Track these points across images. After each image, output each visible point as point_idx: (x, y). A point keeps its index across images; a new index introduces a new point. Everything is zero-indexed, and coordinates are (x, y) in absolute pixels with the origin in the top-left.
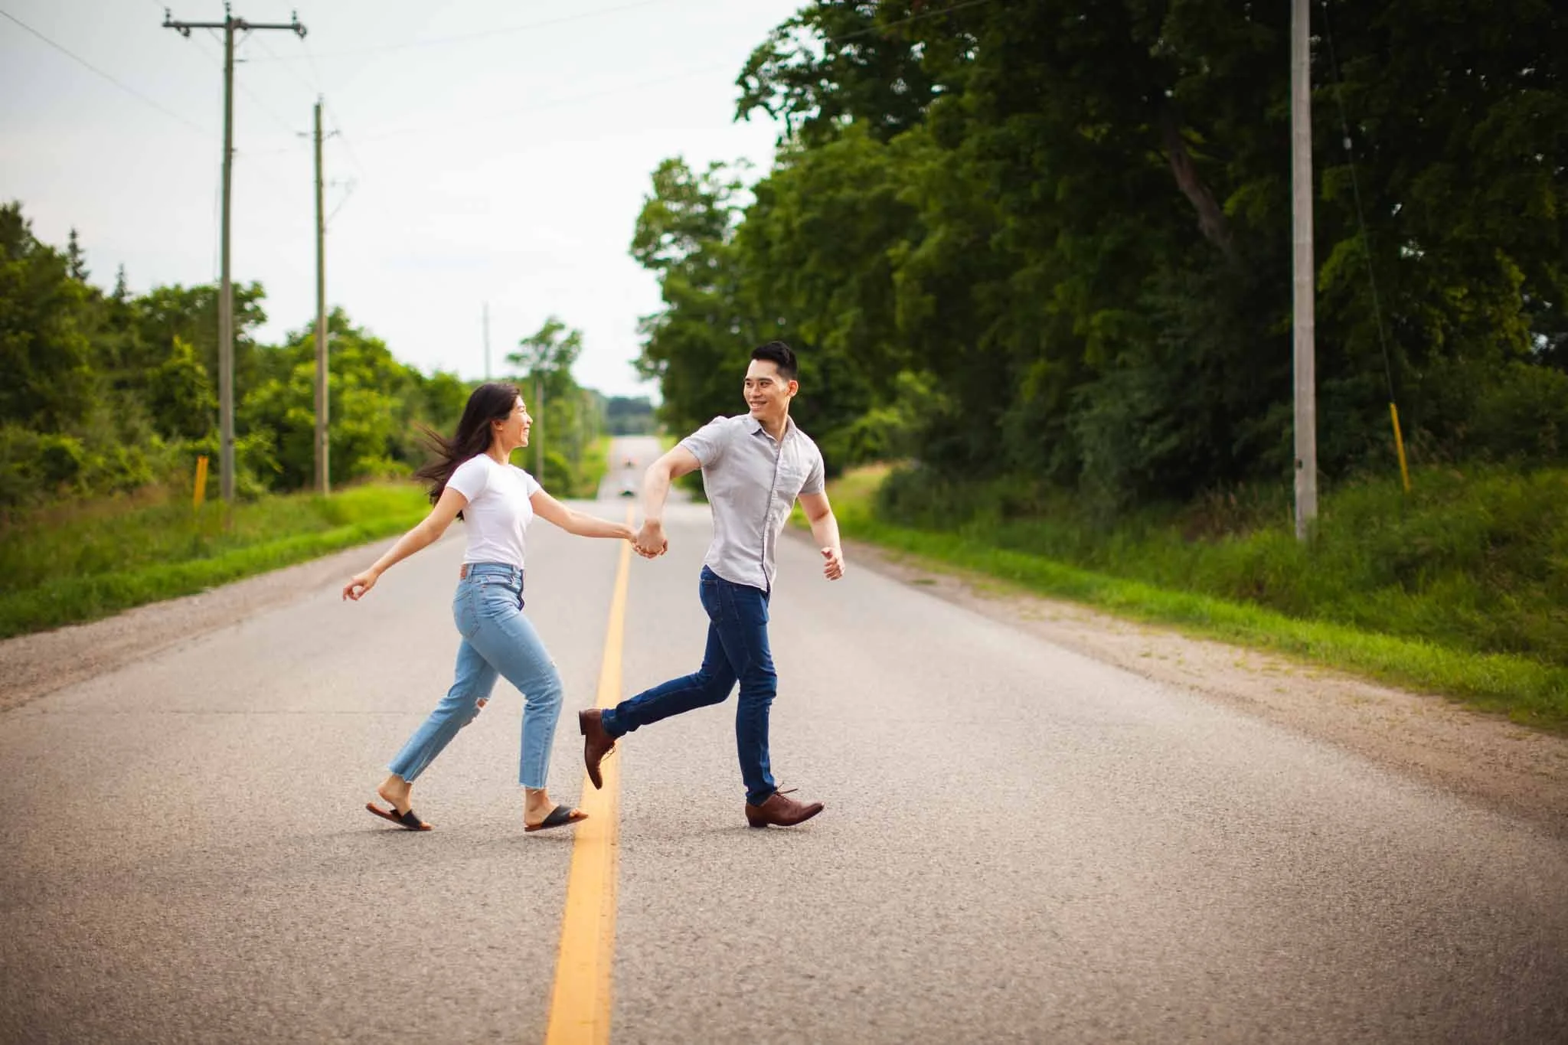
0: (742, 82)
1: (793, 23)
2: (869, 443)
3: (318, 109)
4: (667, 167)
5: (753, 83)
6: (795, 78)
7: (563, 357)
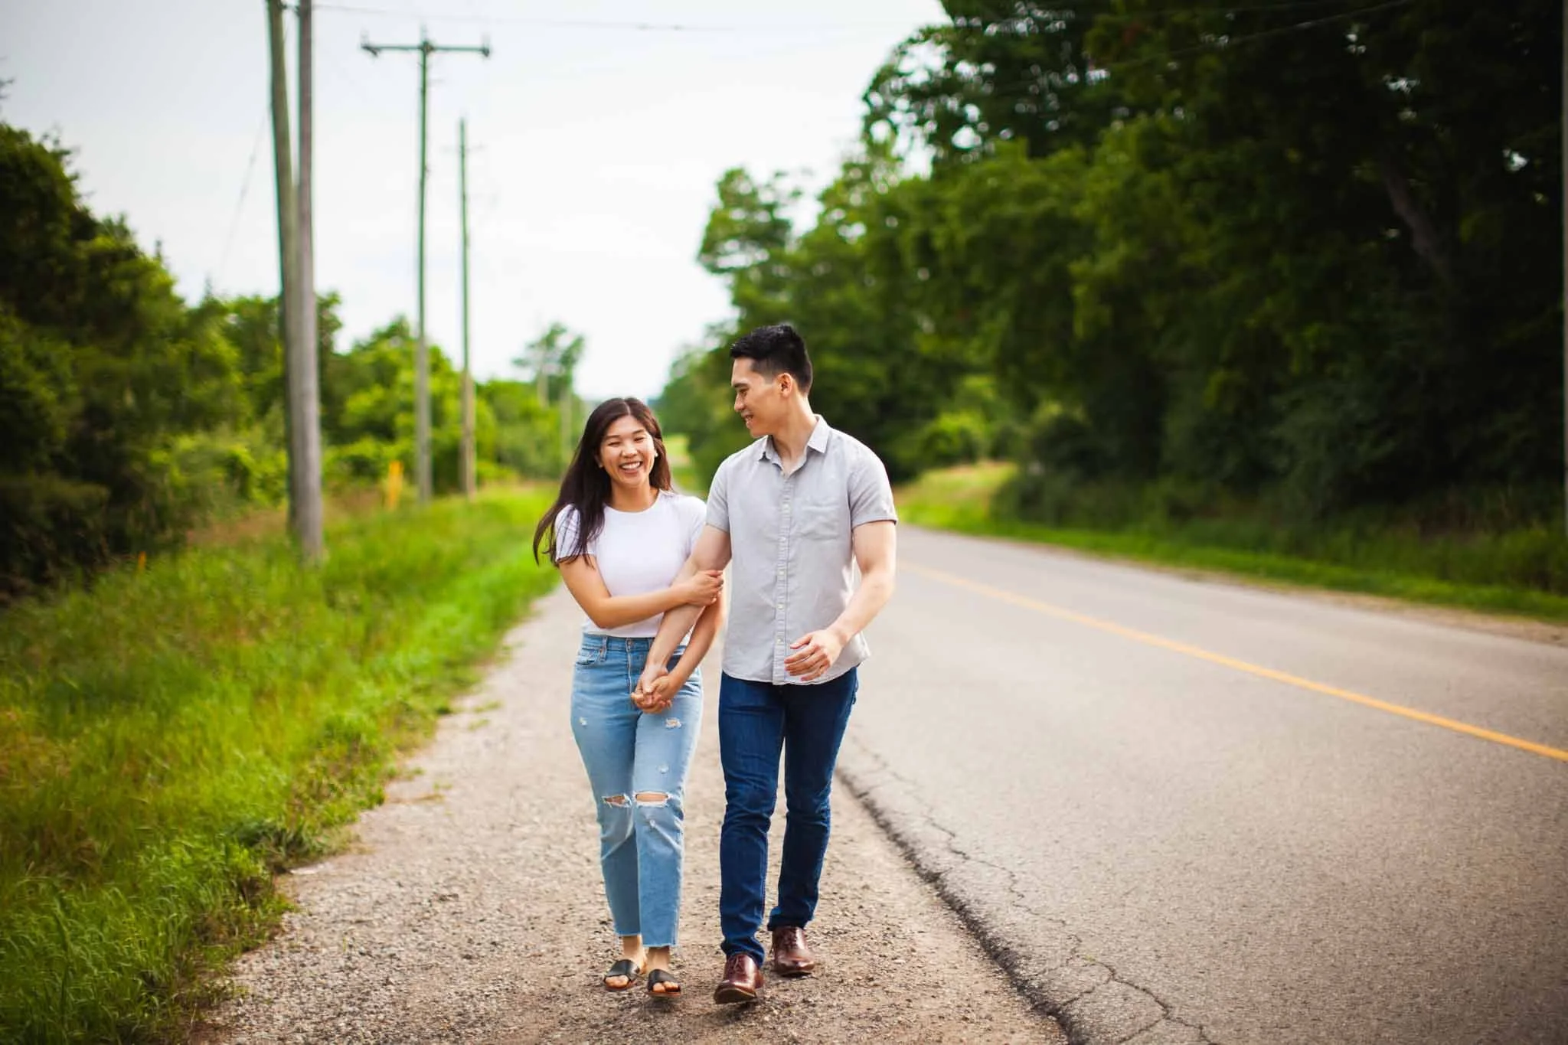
0: (866, 99)
1: (912, 41)
2: (942, 446)
3: (462, 127)
4: (731, 176)
5: (877, 99)
6: (917, 95)
7: (568, 360)
